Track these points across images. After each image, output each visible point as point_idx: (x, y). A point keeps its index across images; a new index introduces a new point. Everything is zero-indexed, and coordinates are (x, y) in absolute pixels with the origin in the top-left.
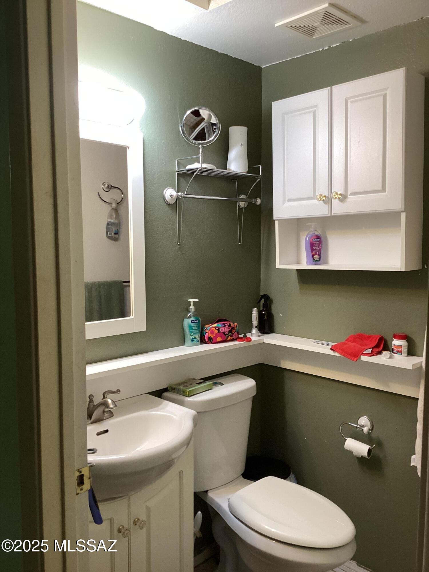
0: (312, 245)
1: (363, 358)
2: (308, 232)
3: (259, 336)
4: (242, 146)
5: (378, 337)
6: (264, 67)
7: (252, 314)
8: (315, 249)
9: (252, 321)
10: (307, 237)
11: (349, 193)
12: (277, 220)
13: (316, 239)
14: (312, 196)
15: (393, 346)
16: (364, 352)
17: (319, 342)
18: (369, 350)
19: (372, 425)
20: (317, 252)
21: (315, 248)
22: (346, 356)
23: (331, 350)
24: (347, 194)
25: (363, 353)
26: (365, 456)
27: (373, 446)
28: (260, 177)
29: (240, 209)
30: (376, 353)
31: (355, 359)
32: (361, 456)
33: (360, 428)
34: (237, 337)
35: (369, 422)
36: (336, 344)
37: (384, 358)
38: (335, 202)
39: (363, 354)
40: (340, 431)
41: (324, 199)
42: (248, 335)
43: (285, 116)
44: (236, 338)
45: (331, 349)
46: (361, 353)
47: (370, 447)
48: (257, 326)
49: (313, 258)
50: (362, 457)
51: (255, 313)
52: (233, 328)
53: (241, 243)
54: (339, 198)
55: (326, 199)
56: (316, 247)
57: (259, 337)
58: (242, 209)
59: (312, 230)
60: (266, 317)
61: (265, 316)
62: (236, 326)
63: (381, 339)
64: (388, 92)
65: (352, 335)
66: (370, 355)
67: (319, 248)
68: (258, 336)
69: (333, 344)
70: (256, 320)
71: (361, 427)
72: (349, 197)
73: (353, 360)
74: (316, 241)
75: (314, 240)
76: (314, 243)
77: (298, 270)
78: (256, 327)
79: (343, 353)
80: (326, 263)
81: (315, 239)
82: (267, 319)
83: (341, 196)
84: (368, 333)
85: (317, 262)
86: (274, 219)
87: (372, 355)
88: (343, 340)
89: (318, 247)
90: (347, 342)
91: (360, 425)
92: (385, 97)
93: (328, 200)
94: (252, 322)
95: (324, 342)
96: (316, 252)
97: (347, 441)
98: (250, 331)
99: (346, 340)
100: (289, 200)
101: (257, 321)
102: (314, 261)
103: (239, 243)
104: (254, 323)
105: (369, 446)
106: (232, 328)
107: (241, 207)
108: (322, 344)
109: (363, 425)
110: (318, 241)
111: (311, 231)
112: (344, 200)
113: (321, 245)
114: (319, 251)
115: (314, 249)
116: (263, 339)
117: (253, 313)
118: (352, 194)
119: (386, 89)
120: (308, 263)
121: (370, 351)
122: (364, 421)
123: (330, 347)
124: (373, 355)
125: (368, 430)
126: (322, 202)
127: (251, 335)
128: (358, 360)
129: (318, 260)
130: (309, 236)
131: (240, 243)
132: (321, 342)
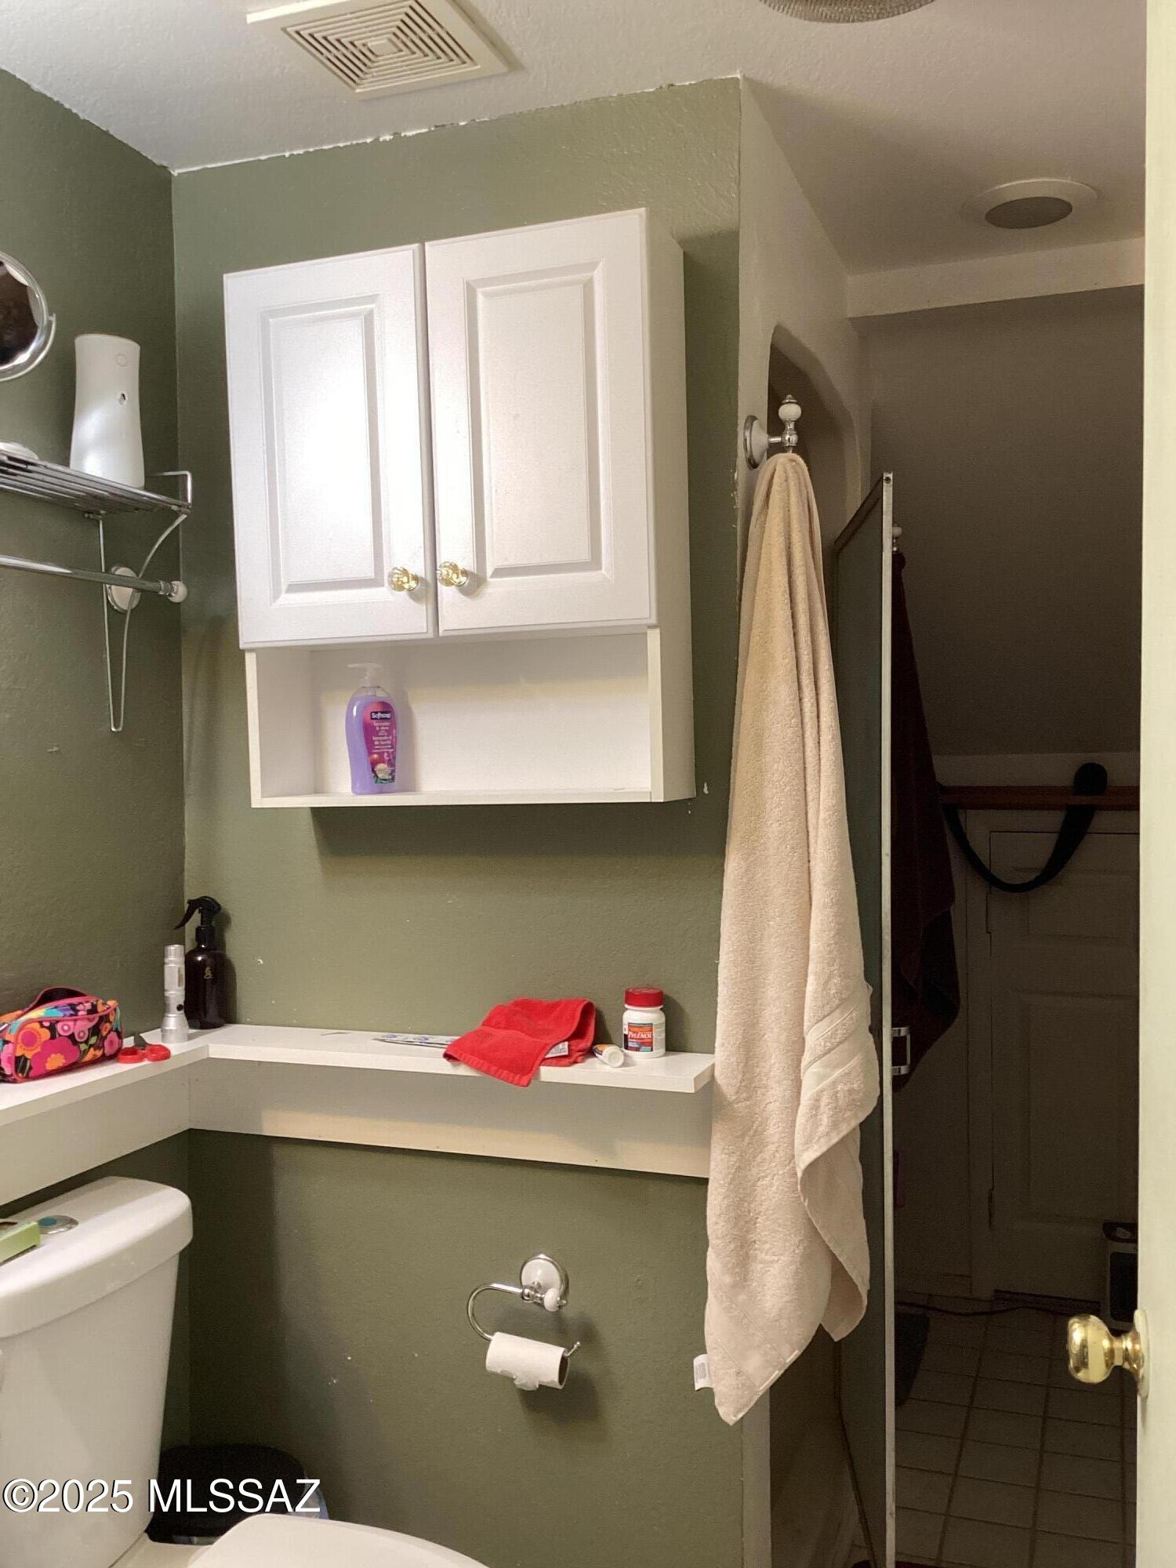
0: (369, 731)
1: (548, 1073)
2: (351, 694)
3: (190, 1037)
4: (125, 403)
5: (578, 1005)
6: (179, 174)
7: (163, 964)
8: (380, 745)
9: (162, 990)
10: (350, 709)
11: (489, 571)
12: (251, 650)
13: (382, 713)
14: (372, 575)
15: (626, 1027)
16: (547, 1053)
17: (395, 1037)
18: (561, 1046)
19: (566, 1281)
20: (386, 754)
21: (379, 741)
22: (497, 1071)
23: (445, 1060)
24: (485, 573)
25: (544, 1059)
26: (553, 1382)
27: (575, 1346)
28: (188, 508)
29: (116, 614)
30: (580, 1056)
31: (525, 1079)
32: (540, 1385)
33: (533, 1296)
34: (116, 1047)
35: (555, 1270)
36: (457, 1038)
37: (607, 1068)
38: (447, 593)
39: (545, 1061)
40: (470, 1315)
41: (413, 584)
42: (151, 1038)
43: (271, 320)
44: (112, 1052)
45: (447, 1056)
46: (540, 1059)
47: (564, 1352)
48: (183, 1004)
49: (373, 771)
50: (543, 1389)
51: (174, 960)
52: (104, 1019)
53: (120, 729)
54: (460, 586)
55: (419, 585)
56: (380, 738)
57: (191, 1042)
58: (124, 613)
59: (367, 686)
60: (208, 973)
61: (208, 969)
62: (115, 1010)
63: (588, 1009)
64: (598, 275)
65: (499, 1006)
66: (567, 1061)
67: (389, 742)
68: (186, 1037)
69: (447, 1039)
70: (179, 985)
71: (536, 1292)
72: (489, 580)
73: (518, 1084)
74: (381, 719)
75: (374, 716)
76: (375, 724)
77: (316, 812)
78: (179, 1008)
79: (486, 1065)
80: (410, 787)
81: (376, 713)
82: (214, 981)
83: (467, 576)
84: (545, 993)
85: (387, 785)
86: (241, 646)
87: (572, 1060)
88: (474, 1022)
89: (386, 738)
90: (488, 1029)
91: (531, 1288)
92: (588, 288)
93: (426, 590)
94: (167, 994)
95: (411, 1037)
96: (381, 754)
97: (492, 1345)
98: (158, 1022)
99: (483, 1025)
100: (293, 588)
101: (183, 987)
102: (376, 782)
103: (113, 729)
104: (172, 996)
105: (562, 1350)
106: (101, 1018)
107: (115, 608)
108: (410, 1043)
109: (538, 1283)
110: (386, 719)
111: (363, 687)
112: (474, 592)
113: (394, 731)
114: (392, 750)
115: (376, 743)
116: (208, 1046)
117: (166, 960)
118: (499, 572)
119: (593, 266)
120: (357, 790)
121: (563, 1048)
122: (540, 1271)
123: (443, 1051)
124: (575, 1062)
125: (559, 1299)
126: (404, 593)
127: (163, 1037)
128: (532, 1081)
129: (387, 777)
130: (358, 703)
131: (116, 727)
132: (400, 1037)
